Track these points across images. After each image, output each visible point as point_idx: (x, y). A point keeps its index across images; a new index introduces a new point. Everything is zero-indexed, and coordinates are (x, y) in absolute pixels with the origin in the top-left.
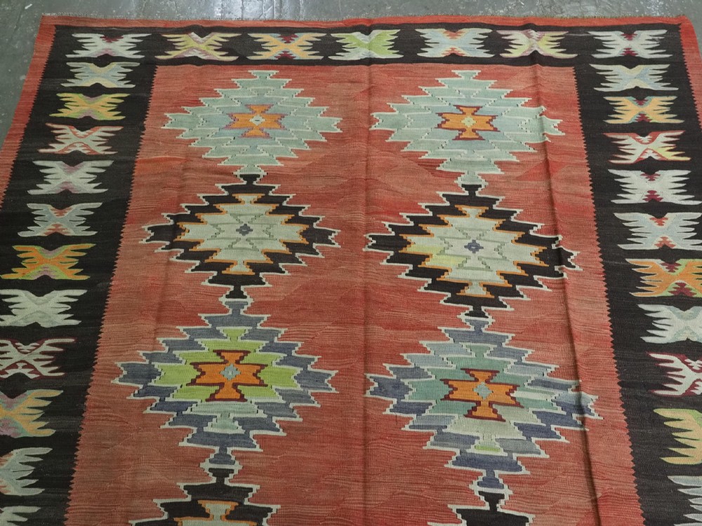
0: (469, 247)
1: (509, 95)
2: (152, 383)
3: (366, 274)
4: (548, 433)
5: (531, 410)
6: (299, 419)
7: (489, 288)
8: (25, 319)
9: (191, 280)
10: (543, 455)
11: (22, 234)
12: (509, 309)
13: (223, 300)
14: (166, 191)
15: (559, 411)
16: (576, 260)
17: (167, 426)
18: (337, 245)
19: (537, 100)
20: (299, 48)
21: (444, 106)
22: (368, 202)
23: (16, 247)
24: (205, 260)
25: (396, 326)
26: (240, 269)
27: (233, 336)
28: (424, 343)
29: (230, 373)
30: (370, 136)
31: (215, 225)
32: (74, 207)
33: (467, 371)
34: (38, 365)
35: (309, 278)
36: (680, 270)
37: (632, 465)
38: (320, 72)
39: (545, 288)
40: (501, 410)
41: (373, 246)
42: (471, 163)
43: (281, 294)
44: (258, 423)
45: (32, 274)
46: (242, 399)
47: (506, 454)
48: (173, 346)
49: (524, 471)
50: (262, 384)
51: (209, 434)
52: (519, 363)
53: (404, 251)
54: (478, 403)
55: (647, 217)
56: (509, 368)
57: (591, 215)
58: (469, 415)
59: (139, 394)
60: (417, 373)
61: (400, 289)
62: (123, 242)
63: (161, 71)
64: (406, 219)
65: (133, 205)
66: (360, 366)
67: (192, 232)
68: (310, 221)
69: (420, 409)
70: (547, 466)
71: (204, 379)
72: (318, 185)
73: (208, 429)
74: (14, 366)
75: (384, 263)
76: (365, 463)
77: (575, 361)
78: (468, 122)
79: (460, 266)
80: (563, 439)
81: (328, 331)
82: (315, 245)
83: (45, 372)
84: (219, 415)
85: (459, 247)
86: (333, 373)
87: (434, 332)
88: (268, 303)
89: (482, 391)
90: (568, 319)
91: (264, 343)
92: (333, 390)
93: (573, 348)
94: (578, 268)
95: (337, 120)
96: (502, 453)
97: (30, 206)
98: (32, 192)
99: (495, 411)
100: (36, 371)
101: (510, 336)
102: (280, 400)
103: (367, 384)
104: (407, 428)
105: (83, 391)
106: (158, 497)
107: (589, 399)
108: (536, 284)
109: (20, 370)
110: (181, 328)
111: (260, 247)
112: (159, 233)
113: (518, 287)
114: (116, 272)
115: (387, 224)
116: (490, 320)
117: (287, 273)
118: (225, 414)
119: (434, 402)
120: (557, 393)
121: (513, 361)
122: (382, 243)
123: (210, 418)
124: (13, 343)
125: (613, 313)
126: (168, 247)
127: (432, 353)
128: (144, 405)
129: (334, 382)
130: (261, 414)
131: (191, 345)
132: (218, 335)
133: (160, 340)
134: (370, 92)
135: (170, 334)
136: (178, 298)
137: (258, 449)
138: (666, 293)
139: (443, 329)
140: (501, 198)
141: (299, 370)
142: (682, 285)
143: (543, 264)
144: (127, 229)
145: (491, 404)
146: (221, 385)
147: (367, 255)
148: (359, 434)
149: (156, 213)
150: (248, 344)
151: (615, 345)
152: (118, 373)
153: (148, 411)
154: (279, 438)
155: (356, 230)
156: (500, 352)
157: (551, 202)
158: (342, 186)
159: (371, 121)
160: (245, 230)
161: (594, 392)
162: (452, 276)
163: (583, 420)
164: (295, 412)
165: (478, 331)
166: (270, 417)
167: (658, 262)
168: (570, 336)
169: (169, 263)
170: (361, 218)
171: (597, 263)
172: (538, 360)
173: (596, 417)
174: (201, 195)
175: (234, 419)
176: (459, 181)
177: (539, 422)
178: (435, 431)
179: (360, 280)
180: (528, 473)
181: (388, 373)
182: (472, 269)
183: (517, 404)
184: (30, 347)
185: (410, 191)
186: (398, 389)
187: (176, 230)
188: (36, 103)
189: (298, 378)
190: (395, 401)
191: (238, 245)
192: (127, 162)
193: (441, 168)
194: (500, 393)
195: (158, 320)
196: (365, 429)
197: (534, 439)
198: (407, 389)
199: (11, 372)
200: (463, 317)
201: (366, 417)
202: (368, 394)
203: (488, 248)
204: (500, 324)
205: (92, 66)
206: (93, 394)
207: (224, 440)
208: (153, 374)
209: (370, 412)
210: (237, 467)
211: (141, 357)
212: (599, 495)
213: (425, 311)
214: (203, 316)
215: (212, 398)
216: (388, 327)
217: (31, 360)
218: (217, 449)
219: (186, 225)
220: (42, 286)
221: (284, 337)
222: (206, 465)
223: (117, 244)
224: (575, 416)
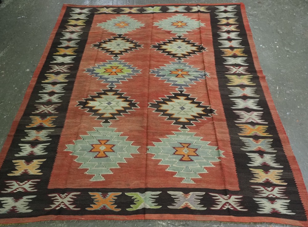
0: (178, 47)
1: (191, 19)
2: (94, 72)
3: (150, 52)
4: (196, 80)
5: (192, 76)
6: (132, 78)
7: (183, 55)
8: (60, 61)
9: (104, 54)
10: (195, 84)
11: (58, 46)
12: (188, 58)
13: (112, 58)
14: (97, 38)
15: (200, 76)
16: (207, 49)
17: (98, 80)
18: (143, 47)
19: (199, 19)
20: (134, 11)
21: (173, 21)
22: (151, 39)
23: (57, 49)
24: (108, 51)
25: (158, 61)
26: (117, 52)
27: (115, 64)
28: (165, 65)
29: (114, 70)
30: (152, 27)
31: (111, 44)
32: (72, 41)
33: (176, 69)
34: (64, 70)
35: (135, 53)
36: (234, 51)
37: (218, 85)
38: (140, 15)
39: (198, 54)
40: (184, 76)
41: (152, 47)
42: (180, 32)
43: (128, 56)
44: (121, 79)
45: (62, 53)
46: (117, 75)
47: (185, 84)
48: (99, 66)
49: (190, 86)
50: (122, 72)
51: (108, 81)
52: (190, 68)
53: (161, 48)
54: (179, 75)
55: (227, 41)
56: (187, 69)
57: (212, 41)
58: (176, 77)
59: (90, 74)
60: (163, 70)
61: (160, 55)
62: (86, 48)
63: (95, 16)
64: (162, 42)
65: (89, 41)
66: (148, 68)
67: (104, 45)
68: (136, 43)
69: (164, 76)
70: (195, 85)
71: (107, 71)
72: (138, 36)
73: (108, 80)
74: (58, 70)
75: (155, 50)
76: (149, 85)
77: (204, 66)
78: (180, 24)
79: (176, 51)
80: (200, 81)
81: (140, 63)
82: (137, 48)
83: (66, 71)
84: (111, 78)
85: (176, 47)
86: (141, 70)
87: (168, 62)
88: (124, 58)
89: (180, 73)
90: (203, 59)
91: (123, 65)
92: (141, 73)
93: (204, 65)
94: (207, 51)
95: (144, 24)
96: (184, 83)
97: (61, 41)
98: (61, 39)
99: (183, 76)
100: (63, 70)
101: (188, 63)
102: (127, 75)
103: (150, 71)
104: (160, 79)
105: (76, 74)
106: (95, 92)
107: (208, 74)
108: (196, 54)
109: (59, 70)
110: (101, 63)
111: (122, 48)
112: (95, 45)
113: (191, 55)
114: (84, 53)
115: (156, 43)
116: (183, 60)
117: (129, 53)
118: (113, 77)
119: (167, 74)
120: (199, 73)
121: (188, 68)
122: (155, 47)
123: (109, 78)
124: (57, 66)
125: (215, 59)
126: (98, 48)
127: (167, 66)
128: (92, 76)
129: (141, 72)
130: (122, 77)
131: (104, 65)
132: (111, 64)
133: (96, 64)
134: (153, 19)
135: (98, 64)
136: (101, 57)
137: (121, 83)
138: (230, 55)
139: (170, 62)
140: (187, 38)
141: (132, 70)
142: (235, 54)
143: (198, 50)
144: (87, 45)
145: (182, 75)
146: (112, 72)
147: (151, 49)
148: (147, 80)
149: (95, 42)
150: (119, 65)
151: (216, 64)
152: (85, 70)
153: (93, 77)
154: (126, 82)
155: (148, 44)
156: (185, 66)
157: (201, 38)
158: (145, 37)
159: (153, 24)
160: (118, 45)
161: (209, 73)
162: (174, 53)
163: (205, 77)
164: (131, 77)
165: (180, 62)
166: (125, 78)
167: (229, 49)
168: (203, 62)
169: (98, 51)
170: (149, 42)
171: (213, 50)
172: (195, 67)
173: (210, 77)
174: (107, 39)
175: (115, 78)
176: (176, 35)
177: (194, 78)
178: (167, 80)
179: (148, 53)
180: (191, 87)
181: (155, 70)
182: (179, 51)
183: (189, 75)
184: (61, 66)
185: (163, 37)
186: (158, 72)
187: (100, 45)
188: (62, 22)
189: (132, 71)
190: (157, 74)
191: (117, 48)
192: (87, 33)
193: (172, 32)
194: (185, 73)
195: (95, 61)
196: (149, 79)
197: (193, 81)
198: (160, 73)
199: (56, 71)
200: (176, 60)
201: (149, 77)
202: (150, 73)
203: (183, 48)
204: (185, 61)
205: (77, 15)
206: (78, 74)
207: (112, 82)
208: (94, 70)
209: (150, 76)
210: (116, 86)
211: (91, 67)
212: (208, 89)
213: (165, 59)
214: (107, 60)
215: (109, 75)
216: (155, 62)
217: (62, 69)
218: (110, 83)
219: (103, 44)
220: (64, 56)
221: (128, 64)
222: (108, 86)
223: (84, 48)
224: (204, 77)
